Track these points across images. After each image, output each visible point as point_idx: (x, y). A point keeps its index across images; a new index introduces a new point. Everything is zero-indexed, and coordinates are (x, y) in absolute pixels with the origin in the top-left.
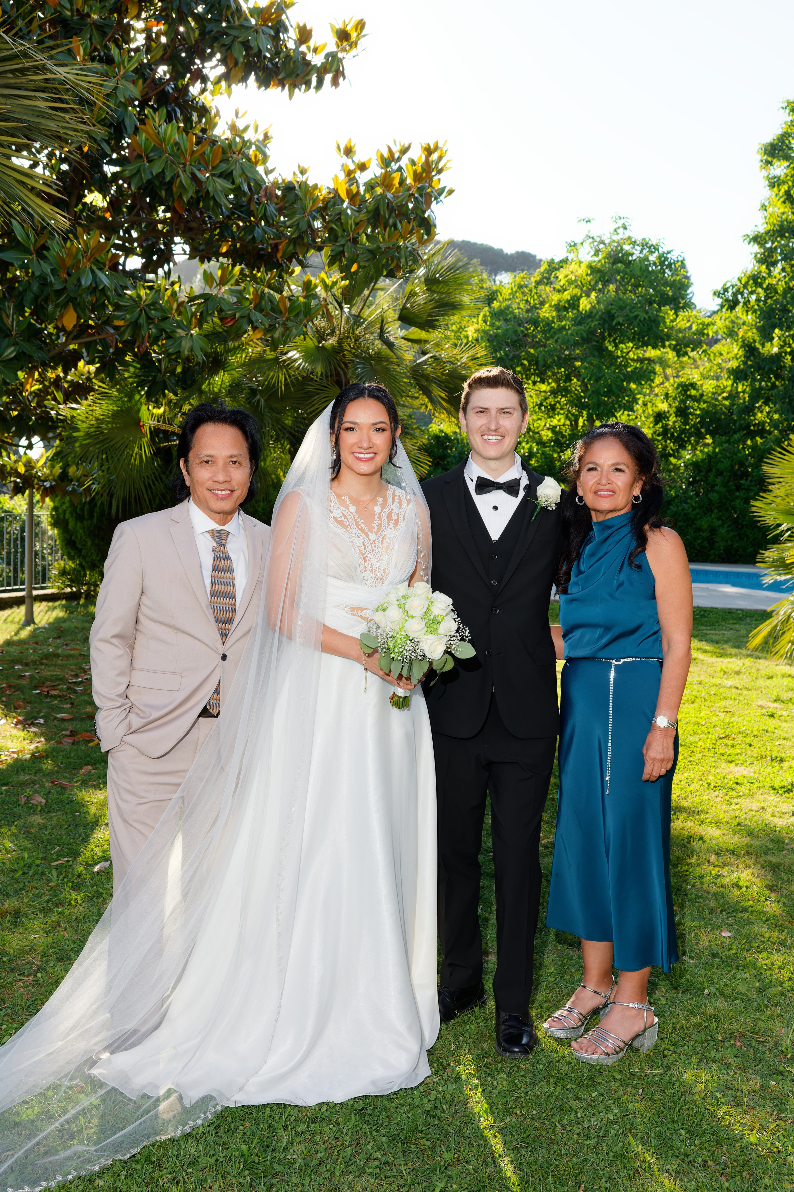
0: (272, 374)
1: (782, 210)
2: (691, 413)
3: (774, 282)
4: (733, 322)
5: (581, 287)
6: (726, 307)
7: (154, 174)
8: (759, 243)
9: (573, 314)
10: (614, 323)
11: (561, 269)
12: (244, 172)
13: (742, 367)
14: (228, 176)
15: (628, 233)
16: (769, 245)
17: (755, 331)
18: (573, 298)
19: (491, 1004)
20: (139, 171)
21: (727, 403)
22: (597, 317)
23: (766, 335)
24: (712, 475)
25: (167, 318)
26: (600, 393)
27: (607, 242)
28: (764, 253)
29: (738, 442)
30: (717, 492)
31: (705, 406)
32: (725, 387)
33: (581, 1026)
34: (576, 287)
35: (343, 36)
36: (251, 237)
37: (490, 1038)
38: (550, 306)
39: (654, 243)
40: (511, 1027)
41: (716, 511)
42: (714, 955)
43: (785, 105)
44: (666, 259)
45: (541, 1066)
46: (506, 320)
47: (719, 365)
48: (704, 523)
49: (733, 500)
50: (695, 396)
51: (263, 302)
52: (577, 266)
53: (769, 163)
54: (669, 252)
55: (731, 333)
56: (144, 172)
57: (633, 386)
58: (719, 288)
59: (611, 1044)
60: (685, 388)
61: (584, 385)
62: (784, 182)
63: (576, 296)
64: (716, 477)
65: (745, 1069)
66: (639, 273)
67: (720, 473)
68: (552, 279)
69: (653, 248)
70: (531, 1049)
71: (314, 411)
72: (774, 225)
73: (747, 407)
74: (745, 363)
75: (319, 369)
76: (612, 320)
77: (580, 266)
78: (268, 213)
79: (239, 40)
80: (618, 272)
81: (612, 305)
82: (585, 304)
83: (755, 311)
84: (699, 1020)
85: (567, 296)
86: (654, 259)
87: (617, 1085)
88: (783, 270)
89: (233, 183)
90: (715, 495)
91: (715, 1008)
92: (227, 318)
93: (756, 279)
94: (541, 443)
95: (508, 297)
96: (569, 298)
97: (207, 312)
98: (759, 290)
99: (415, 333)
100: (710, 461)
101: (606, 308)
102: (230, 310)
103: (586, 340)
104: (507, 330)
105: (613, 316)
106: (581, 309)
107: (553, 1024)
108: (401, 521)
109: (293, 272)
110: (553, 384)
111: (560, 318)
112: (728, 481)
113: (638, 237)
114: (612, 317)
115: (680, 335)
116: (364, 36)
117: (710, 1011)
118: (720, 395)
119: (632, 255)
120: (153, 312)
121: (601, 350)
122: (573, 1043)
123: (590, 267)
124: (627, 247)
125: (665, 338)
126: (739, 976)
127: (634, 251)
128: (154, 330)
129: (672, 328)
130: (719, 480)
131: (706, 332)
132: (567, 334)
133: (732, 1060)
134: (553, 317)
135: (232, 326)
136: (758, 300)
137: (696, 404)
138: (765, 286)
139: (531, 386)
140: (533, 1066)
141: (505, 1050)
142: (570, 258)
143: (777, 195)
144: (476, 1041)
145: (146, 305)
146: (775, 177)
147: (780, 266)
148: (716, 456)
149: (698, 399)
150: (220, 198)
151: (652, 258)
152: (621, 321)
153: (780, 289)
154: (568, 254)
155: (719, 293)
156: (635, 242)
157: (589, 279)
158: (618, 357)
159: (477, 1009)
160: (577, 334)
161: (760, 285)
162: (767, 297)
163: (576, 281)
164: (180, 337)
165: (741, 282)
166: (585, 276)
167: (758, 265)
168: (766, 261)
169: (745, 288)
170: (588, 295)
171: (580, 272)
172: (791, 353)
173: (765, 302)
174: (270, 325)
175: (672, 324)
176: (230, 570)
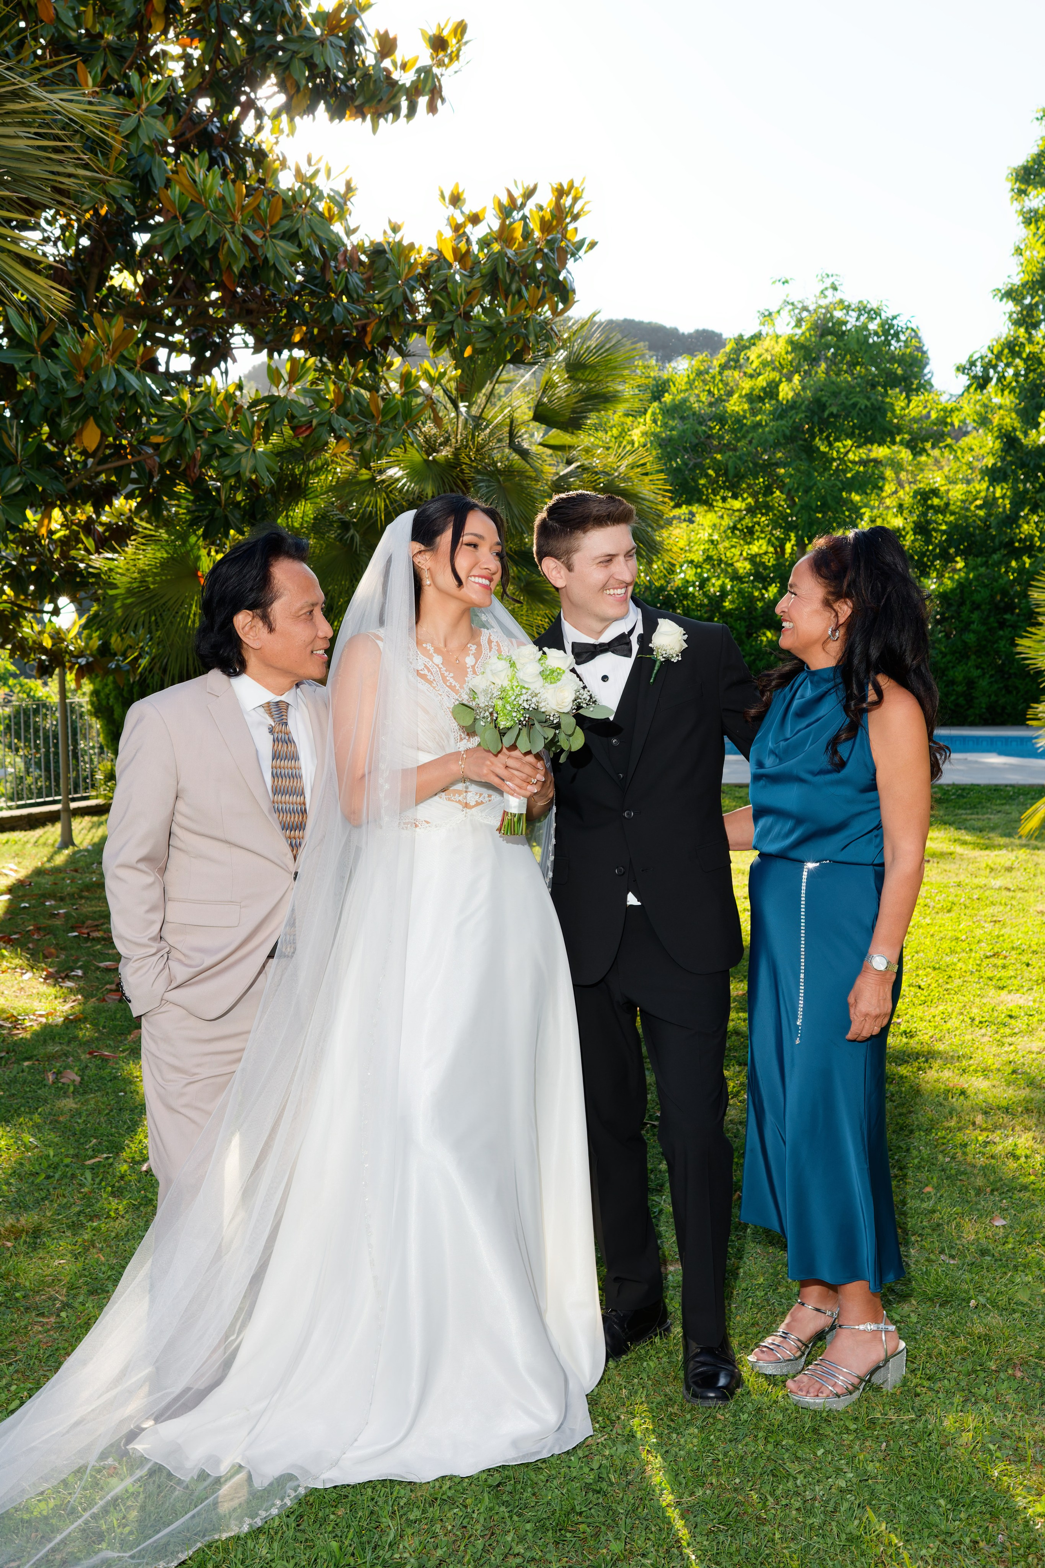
0: (367, 499)
1: (1043, 254)
2: (935, 530)
3: (1037, 351)
4: (985, 406)
5: (779, 369)
6: (974, 386)
7: (192, 238)
8: (1014, 299)
9: (771, 405)
10: (826, 414)
11: (753, 348)
12: (313, 231)
13: (999, 464)
14: (292, 236)
15: (839, 295)
16: (1027, 301)
17: (1014, 415)
18: (769, 384)
19: (677, 1330)
20: (172, 236)
21: (981, 513)
22: (803, 408)
23: (1030, 420)
24: (965, 610)
25: (221, 430)
26: (811, 508)
27: (811, 308)
28: (1021, 312)
29: (999, 564)
30: (974, 632)
31: (952, 518)
32: (979, 492)
33: (801, 1356)
34: (773, 369)
35: (438, 44)
36: (328, 318)
37: (675, 1378)
38: (740, 396)
39: (875, 306)
40: (703, 1364)
41: (973, 657)
42: (984, 1252)
44: (891, 326)
45: (746, 1416)
46: (682, 418)
47: (970, 465)
48: (958, 673)
49: (996, 642)
50: (939, 507)
51: (349, 404)
52: (773, 342)
53: (1022, 192)
54: (894, 318)
55: (984, 421)
56: (180, 237)
57: (856, 498)
58: (964, 361)
59: (843, 1380)
60: (925, 496)
61: (790, 498)
63: (773, 381)
64: (972, 612)
65: (1029, 1410)
66: (855, 347)
67: (976, 607)
68: (742, 361)
69: (873, 314)
70: (732, 1394)
72: (1034, 274)
73: (1008, 517)
74: (1003, 459)
75: (429, 490)
76: (823, 411)
77: (777, 342)
78: (351, 286)
79: (300, 56)
80: (828, 347)
81: (822, 390)
82: (786, 392)
83: (1012, 390)
84: (964, 1344)
85: (761, 382)
86: (875, 328)
87: (851, 1438)
89: (300, 246)
90: (972, 635)
91: (985, 1325)
92: (301, 427)
93: (1012, 347)
94: (736, 577)
95: (684, 388)
96: (765, 384)
97: (275, 420)
98: (1018, 361)
99: (557, 436)
100: (962, 592)
101: (814, 395)
102: (304, 416)
103: (790, 439)
104: (684, 431)
105: (824, 405)
106: (780, 398)
107: (762, 1356)
109: (391, 364)
110: (750, 500)
111: (754, 412)
112: (988, 617)
113: (852, 299)
114: (823, 407)
115: (915, 426)
116: (466, 43)
117: (979, 1329)
118: (971, 503)
119: (845, 323)
120: (202, 422)
121: (810, 451)
122: (790, 1383)
124: (838, 314)
125: (895, 431)
126: (1018, 1280)
127: (848, 318)
128: (204, 447)
129: (902, 417)
130: (975, 616)
131: (949, 420)
132: (763, 432)
133: (1011, 1398)
134: (745, 411)
135: (307, 436)
136: (1017, 374)
137: (941, 517)
138: (1024, 356)
139: (720, 504)
140: (734, 1416)
141: (695, 1395)
142: (764, 333)
143: (1035, 234)
144: (657, 1383)
145: (193, 415)
146: (1031, 211)
147: (1043, 327)
148: (970, 584)
149: (943, 510)
150: (283, 266)
151: (873, 326)
152: (835, 412)
154: (762, 327)
155: (964, 368)
156: (849, 306)
157: (790, 357)
158: (834, 460)
159: (657, 1339)
160: (777, 431)
161: (1019, 355)
162: (1028, 370)
163: (772, 361)
164: (238, 455)
165: (993, 352)
166: (784, 355)
167: (1014, 328)
168: (1025, 323)
169: (997, 359)
170: (789, 379)
171: (778, 350)
173: (1025, 376)
174: (359, 434)
175: (904, 412)
176: (295, 757)
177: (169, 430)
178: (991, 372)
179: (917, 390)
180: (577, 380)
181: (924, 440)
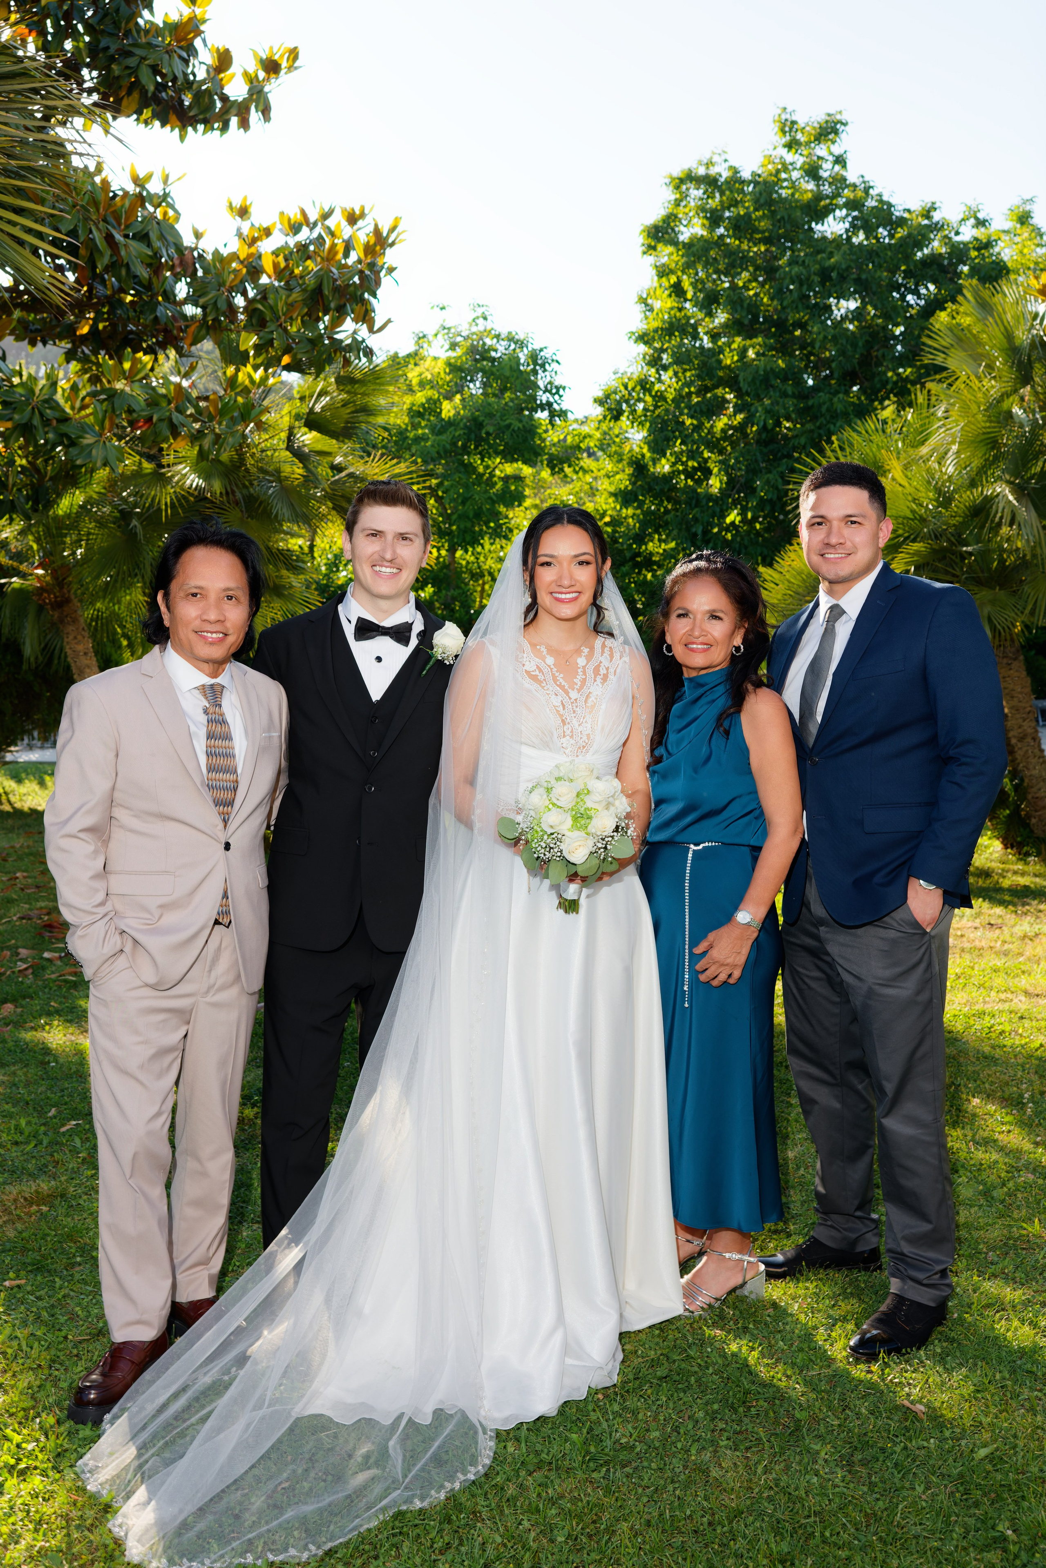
1: (669, 305)
3: (663, 388)
4: (604, 433)
5: (438, 388)
6: (609, 417)
8: (646, 343)
9: (432, 421)
10: (481, 432)
11: (411, 366)
12: (162, 233)
13: (630, 488)
14: (143, 238)
15: (489, 325)
16: (657, 345)
17: (644, 446)
18: (429, 400)
22: (463, 425)
23: (658, 451)
25: (68, 419)
27: (465, 334)
28: (652, 355)
32: (605, 512)
34: (432, 388)
35: (271, 66)
36: (154, 318)
38: (401, 410)
39: (521, 337)
43: (668, 181)
44: (538, 357)
47: (590, 483)
52: (432, 363)
53: (654, 248)
54: (541, 350)
57: (500, 509)
58: (600, 394)
62: (672, 272)
63: (431, 399)
69: (521, 344)
72: (664, 322)
73: (637, 535)
74: (633, 484)
75: (217, 486)
76: (480, 429)
77: (435, 363)
79: (149, 62)
80: (483, 370)
81: (479, 411)
82: (448, 409)
83: (641, 424)
85: (421, 397)
86: (524, 357)
88: (676, 374)
89: (150, 249)
92: (139, 422)
93: (644, 384)
96: (424, 401)
97: (114, 412)
98: (647, 397)
101: (473, 414)
102: (142, 410)
103: (449, 453)
106: (442, 415)
108: (611, 676)
111: (415, 426)
113: (502, 329)
114: (480, 425)
115: (554, 449)
116: (295, 68)
119: (496, 351)
120: (48, 411)
123: (449, 364)
124: (488, 342)
125: (539, 450)
127: (498, 346)
128: (51, 434)
129: (543, 440)
131: (581, 445)
132: (427, 445)
136: (645, 409)
138: (653, 393)
142: (420, 353)
143: (661, 286)
145: (39, 402)
146: (664, 265)
147: (671, 372)
150: (134, 265)
151: (522, 355)
152: (490, 431)
153: (670, 396)
154: (418, 347)
155: (601, 400)
156: (499, 335)
157: (448, 378)
158: (483, 474)
160: (439, 445)
161: (649, 391)
162: (656, 407)
163: (430, 382)
164: (89, 445)
165: (626, 388)
166: (442, 375)
167: (646, 368)
168: (656, 364)
169: (630, 394)
170: (449, 397)
171: (437, 370)
172: (685, 471)
173: (653, 412)
174: (199, 431)
175: (544, 435)
176: (228, 737)
177: (16, 417)
178: (624, 406)
179: (559, 416)
180: (348, 392)
181: (562, 462)
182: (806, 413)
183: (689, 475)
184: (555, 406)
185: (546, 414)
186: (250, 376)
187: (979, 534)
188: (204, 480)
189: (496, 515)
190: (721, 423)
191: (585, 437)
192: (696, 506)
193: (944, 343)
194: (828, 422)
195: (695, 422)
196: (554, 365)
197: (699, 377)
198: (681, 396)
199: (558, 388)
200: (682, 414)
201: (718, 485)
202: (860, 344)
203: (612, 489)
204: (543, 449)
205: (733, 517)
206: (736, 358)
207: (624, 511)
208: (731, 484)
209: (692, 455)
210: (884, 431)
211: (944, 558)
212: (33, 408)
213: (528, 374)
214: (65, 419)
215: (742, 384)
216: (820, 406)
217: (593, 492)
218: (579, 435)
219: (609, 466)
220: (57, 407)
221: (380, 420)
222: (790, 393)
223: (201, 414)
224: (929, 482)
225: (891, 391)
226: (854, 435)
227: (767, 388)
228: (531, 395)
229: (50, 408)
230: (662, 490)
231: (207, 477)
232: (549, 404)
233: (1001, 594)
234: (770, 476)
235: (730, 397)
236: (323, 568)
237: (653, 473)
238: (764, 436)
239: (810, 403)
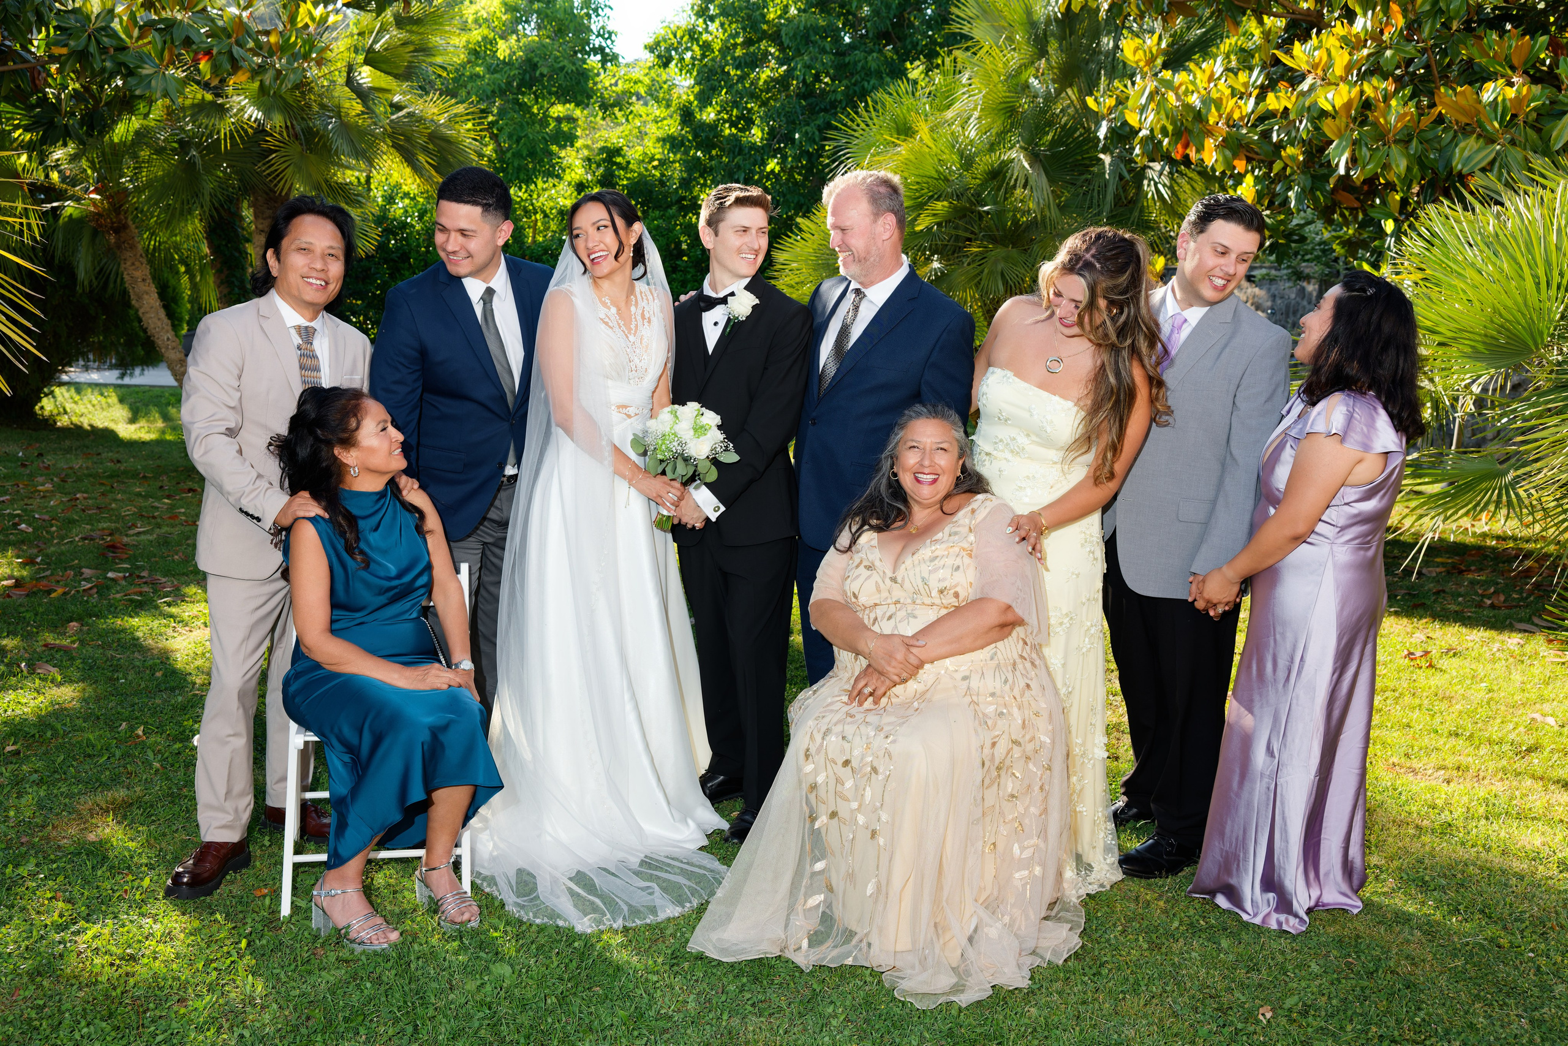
3: (710, 39)
4: (653, 80)
5: (494, 27)
6: (658, 63)
9: (488, 60)
10: (538, 73)
13: (677, 134)
18: (485, 38)
22: (517, 65)
23: (704, 99)
25: (126, 48)
26: (521, 156)
29: (673, 217)
31: (633, 175)
32: (654, 156)
34: (488, 27)
47: (639, 128)
50: (621, 164)
52: (489, 2)
57: (554, 148)
58: (650, 41)
60: (612, 153)
71: (273, 172)
73: (683, 179)
74: (680, 130)
75: (278, 120)
76: (533, 71)
77: (492, 2)
81: (533, 52)
82: (503, 50)
83: (689, 72)
85: (476, 35)
88: (722, 25)
93: (692, 34)
96: (480, 40)
97: (173, 42)
98: (695, 47)
101: (527, 55)
102: (202, 42)
103: (504, 92)
105: (537, 64)
106: (499, 54)
111: (471, 64)
114: (535, 66)
118: (650, 162)
120: (106, 38)
125: (591, 94)
128: (109, 63)
129: (595, 84)
131: (632, 89)
132: (482, 83)
136: (693, 58)
137: (623, 173)
138: (700, 42)
145: (94, 30)
147: (717, 23)
149: (624, 167)
153: (716, 47)
155: (651, 47)
157: (504, 18)
158: (538, 113)
160: (494, 83)
161: (697, 40)
162: (704, 56)
163: (486, 20)
164: (148, 76)
165: (675, 36)
166: (498, 14)
167: (694, 18)
168: (703, 14)
169: (679, 43)
170: (503, 37)
171: (492, 9)
172: (729, 120)
173: (701, 60)
174: (260, 66)
175: (598, 79)
176: (317, 369)
177: (70, 42)
178: (673, 53)
179: (611, 61)
180: (407, 31)
181: (613, 106)
182: (842, 70)
183: (733, 124)
184: (607, 50)
185: (599, 57)
186: (310, 13)
187: (997, 195)
188: (264, 114)
189: (551, 154)
190: (765, 74)
191: (635, 83)
192: (739, 154)
193: (971, 14)
194: (863, 79)
195: (739, 73)
196: (607, 10)
197: (744, 29)
198: (728, 48)
199: (610, 33)
200: (727, 64)
201: (760, 134)
202: (894, 6)
203: (660, 134)
204: (594, 92)
205: (772, 165)
206: (779, 12)
207: (671, 155)
208: (772, 133)
209: (735, 104)
210: (913, 95)
211: (965, 216)
212: (89, 36)
213: (582, 18)
214: (122, 48)
215: (784, 39)
216: (855, 63)
217: (642, 135)
218: (630, 80)
219: (658, 111)
220: (114, 35)
221: (439, 60)
222: (828, 49)
223: (261, 49)
224: (954, 147)
225: (921, 52)
226: (886, 96)
227: (807, 44)
228: (583, 39)
229: (107, 36)
230: (707, 137)
231: (267, 112)
232: (601, 50)
233: (1014, 252)
234: (809, 129)
235: (773, 50)
236: (380, 200)
237: (700, 121)
238: (803, 90)
239: (847, 60)
